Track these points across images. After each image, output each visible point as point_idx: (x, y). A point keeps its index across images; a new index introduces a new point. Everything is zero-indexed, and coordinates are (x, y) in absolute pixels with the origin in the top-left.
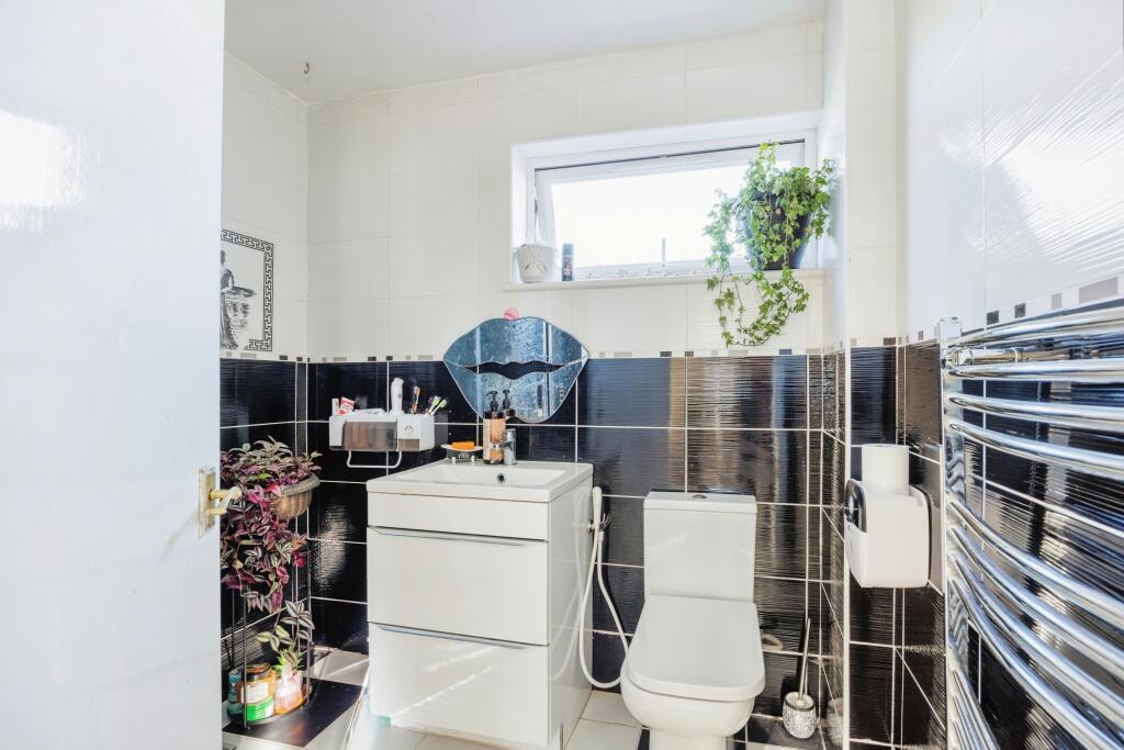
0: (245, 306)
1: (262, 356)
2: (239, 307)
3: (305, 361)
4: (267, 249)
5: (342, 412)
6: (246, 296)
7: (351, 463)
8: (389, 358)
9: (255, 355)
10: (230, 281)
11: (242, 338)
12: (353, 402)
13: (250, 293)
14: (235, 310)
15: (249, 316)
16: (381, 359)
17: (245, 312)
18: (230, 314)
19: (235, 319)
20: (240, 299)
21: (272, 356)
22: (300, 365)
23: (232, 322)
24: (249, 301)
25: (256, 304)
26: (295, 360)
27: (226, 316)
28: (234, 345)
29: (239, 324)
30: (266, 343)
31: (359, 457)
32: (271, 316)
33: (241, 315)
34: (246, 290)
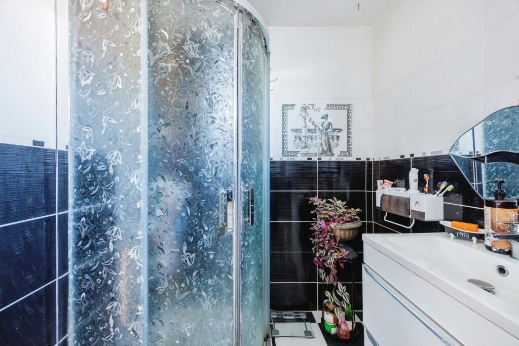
0: (338, 137)
1: (346, 159)
2: (335, 137)
3: (371, 160)
4: (349, 108)
5: (383, 188)
6: (338, 132)
7: (386, 219)
8: (412, 155)
9: (343, 159)
10: (331, 127)
11: (336, 151)
12: (392, 183)
13: (340, 130)
14: (333, 139)
15: (339, 141)
16: (407, 156)
17: (338, 140)
18: (331, 141)
19: (333, 144)
20: (335, 134)
21: (352, 159)
22: (368, 163)
23: (331, 144)
24: (340, 134)
25: (343, 136)
26: (365, 160)
27: (329, 142)
28: (333, 155)
29: (335, 145)
30: (349, 152)
31: (391, 216)
32: (351, 140)
33: (336, 141)
34: (338, 129)
